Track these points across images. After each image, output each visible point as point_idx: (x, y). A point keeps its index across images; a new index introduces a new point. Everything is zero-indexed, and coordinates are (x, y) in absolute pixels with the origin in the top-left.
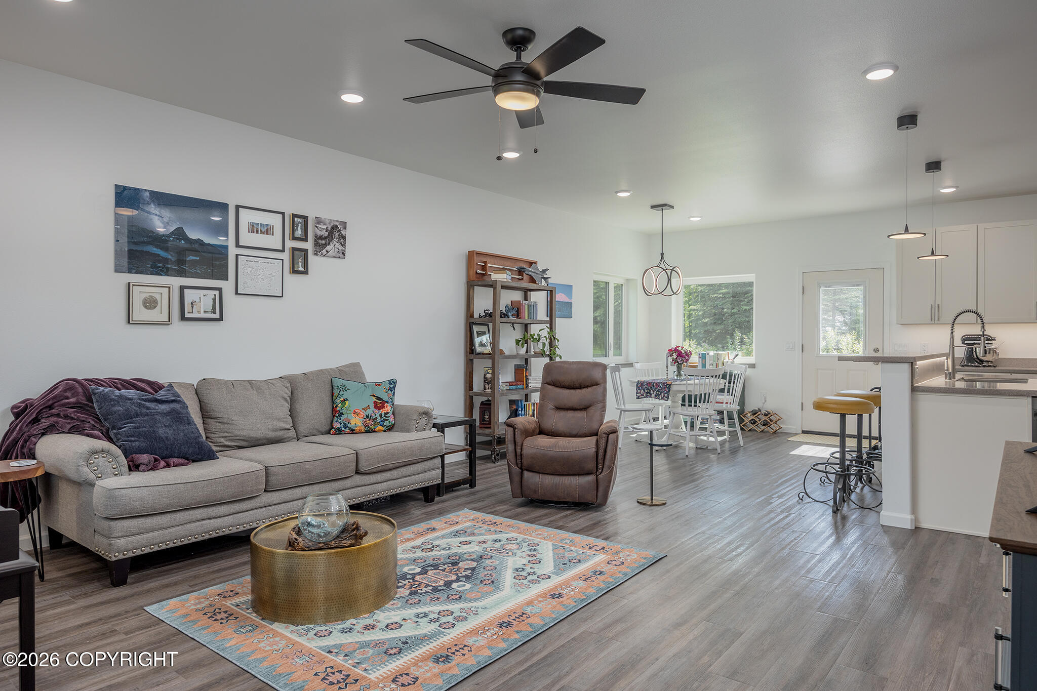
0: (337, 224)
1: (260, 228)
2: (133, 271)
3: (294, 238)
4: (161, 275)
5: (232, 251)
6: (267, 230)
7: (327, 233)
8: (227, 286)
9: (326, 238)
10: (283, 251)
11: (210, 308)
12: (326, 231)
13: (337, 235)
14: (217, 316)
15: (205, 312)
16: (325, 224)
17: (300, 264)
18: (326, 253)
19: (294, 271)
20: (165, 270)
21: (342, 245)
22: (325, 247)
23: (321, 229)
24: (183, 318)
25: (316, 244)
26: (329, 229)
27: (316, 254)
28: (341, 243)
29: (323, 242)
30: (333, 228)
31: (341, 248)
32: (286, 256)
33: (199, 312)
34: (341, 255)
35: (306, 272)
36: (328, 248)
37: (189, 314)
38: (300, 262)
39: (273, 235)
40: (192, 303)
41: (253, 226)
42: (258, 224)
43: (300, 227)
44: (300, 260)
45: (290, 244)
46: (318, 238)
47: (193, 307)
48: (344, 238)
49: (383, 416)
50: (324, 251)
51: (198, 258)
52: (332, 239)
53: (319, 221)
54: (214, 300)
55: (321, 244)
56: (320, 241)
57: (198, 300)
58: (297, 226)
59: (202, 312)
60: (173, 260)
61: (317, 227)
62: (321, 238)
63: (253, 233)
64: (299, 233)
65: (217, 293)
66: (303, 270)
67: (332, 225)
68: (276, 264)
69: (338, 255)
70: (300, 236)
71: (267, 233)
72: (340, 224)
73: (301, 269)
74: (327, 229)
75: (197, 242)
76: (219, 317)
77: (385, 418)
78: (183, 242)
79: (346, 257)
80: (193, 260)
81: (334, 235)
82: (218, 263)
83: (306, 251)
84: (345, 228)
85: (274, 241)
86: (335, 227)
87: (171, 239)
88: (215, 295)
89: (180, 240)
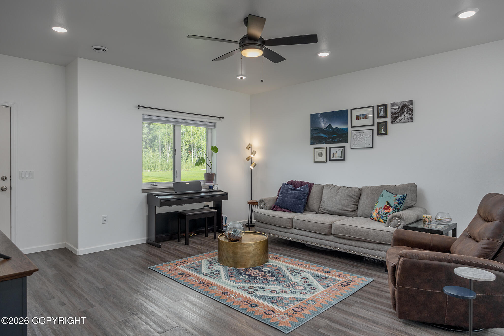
0: (406, 103)
1: (361, 117)
2: (316, 144)
3: (378, 117)
4: (324, 144)
5: (350, 129)
6: (365, 117)
7: (399, 110)
8: (347, 145)
9: (398, 113)
10: (373, 125)
11: (340, 155)
12: (398, 109)
13: (406, 109)
14: (343, 158)
15: (338, 157)
16: (397, 105)
17: (383, 130)
18: (399, 121)
19: (379, 134)
20: (325, 142)
21: (410, 114)
22: (399, 118)
23: (395, 109)
24: (330, 160)
25: (392, 117)
26: (400, 107)
27: (392, 123)
28: (409, 113)
29: (397, 115)
30: (403, 106)
31: (409, 116)
32: (375, 128)
33: (336, 157)
34: (410, 120)
35: (386, 134)
36: (400, 118)
37: (332, 158)
38: (383, 129)
39: (368, 118)
40: (333, 154)
41: (358, 116)
42: (360, 115)
43: (382, 111)
44: (383, 128)
45: (377, 120)
46: (392, 114)
47: (334, 155)
48: (411, 110)
49: (385, 213)
50: (398, 120)
51: (336, 135)
52: (403, 112)
53: (393, 104)
54: (342, 152)
55: (395, 117)
56: (394, 115)
57: (335, 152)
58: (381, 110)
59: (337, 157)
60: (327, 137)
61: (392, 108)
62: (395, 113)
63: (359, 119)
64: (382, 114)
65: (343, 149)
66: (384, 132)
67: (402, 104)
68: (369, 132)
69: (407, 120)
70: (383, 116)
71: (365, 118)
72: (408, 103)
73: (383, 132)
74: (399, 108)
75: (336, 129)
76: (343, 159)
77: (384, 215)
78: (331, 130)
79: (413, 121)
80: (334, 136)
81: (404, 110)
82: (344, 136)
83: (386, 122)
84: (412, 104)
85: (369, 121)
86: (404, 106)
87: (327, 129)
88: (342, 150)
89: (330, 129)
